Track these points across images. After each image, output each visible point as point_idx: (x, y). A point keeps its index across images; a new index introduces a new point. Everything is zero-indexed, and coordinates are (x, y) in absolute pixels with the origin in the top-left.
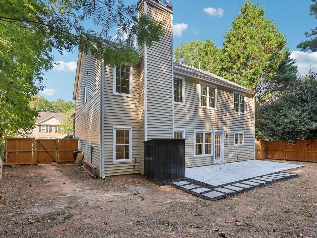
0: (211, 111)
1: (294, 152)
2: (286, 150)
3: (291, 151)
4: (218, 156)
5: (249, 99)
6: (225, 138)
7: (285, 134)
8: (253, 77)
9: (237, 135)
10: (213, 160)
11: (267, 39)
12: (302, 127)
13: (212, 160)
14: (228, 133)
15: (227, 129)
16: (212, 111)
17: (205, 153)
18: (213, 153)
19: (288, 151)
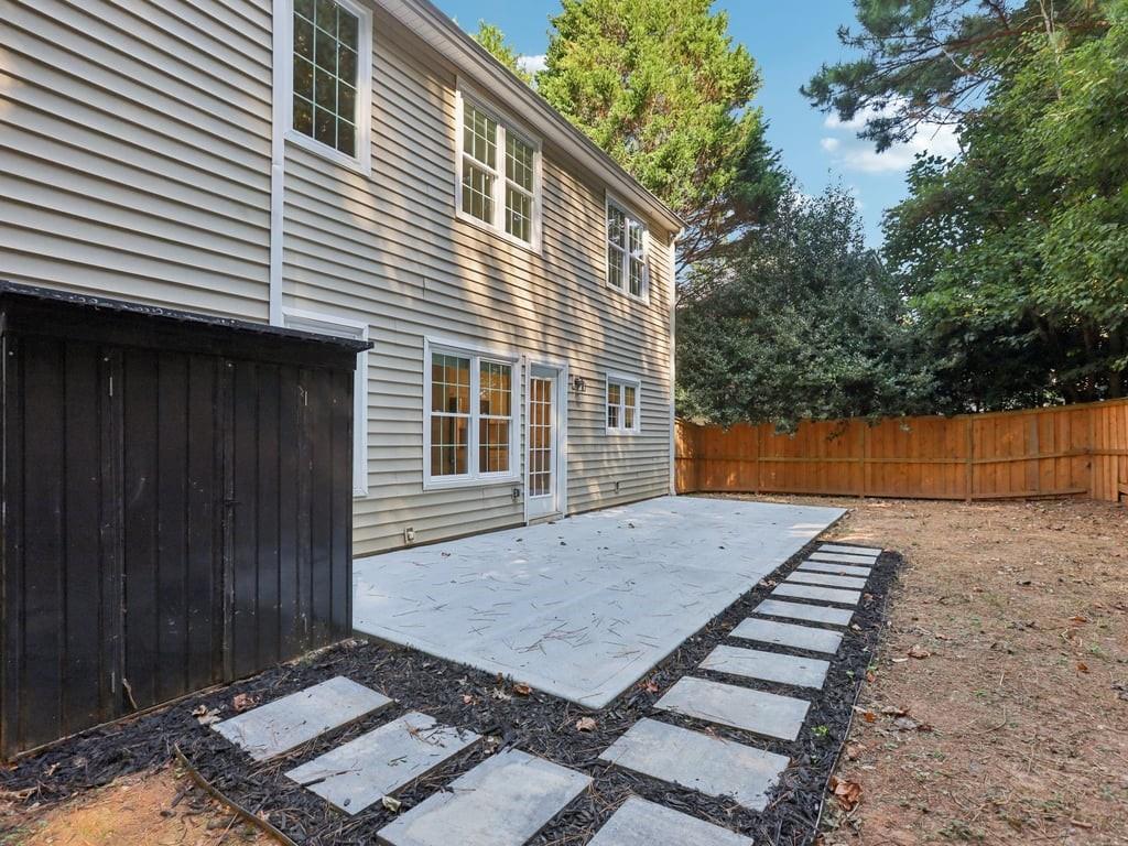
0: (515, 251)
1: (785, 462)
2: (761, 459)
3: (776, 459)
4: (541, 483)
5: (657, 245)
6: (573, 398)
7: (766, 398)
8: (661, 173)
9: (614, 388)
10: (520, 500)
11: (704, 46)
12: (819, 373)
13: (515, 505)
14: (585, 374)
15: (582, 357)
16: (518, 257)
17: (483, 469)
18: (517, 467)
19: (766, 462)
